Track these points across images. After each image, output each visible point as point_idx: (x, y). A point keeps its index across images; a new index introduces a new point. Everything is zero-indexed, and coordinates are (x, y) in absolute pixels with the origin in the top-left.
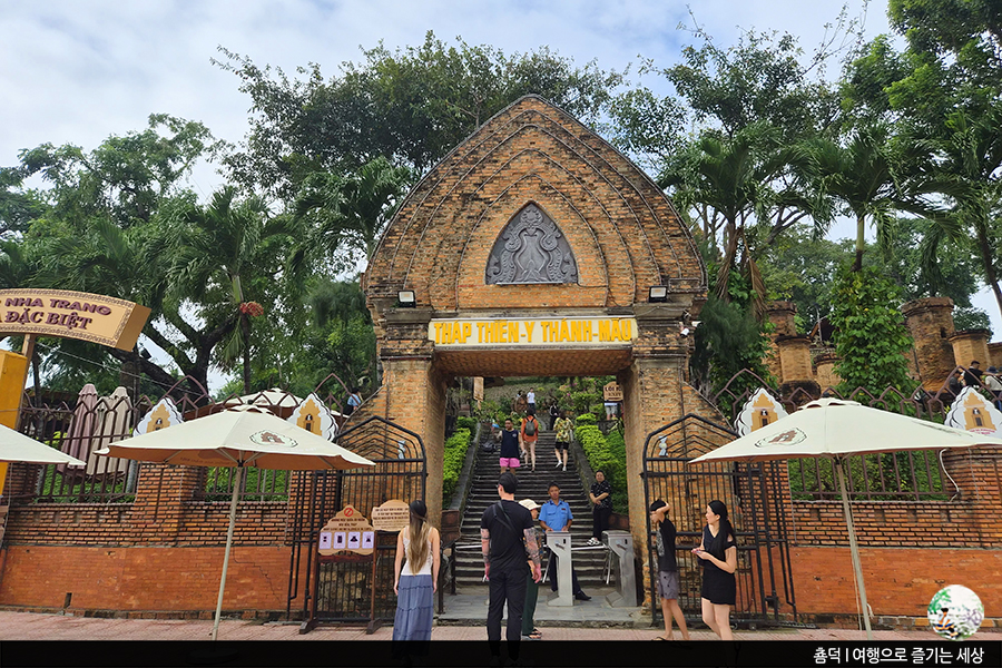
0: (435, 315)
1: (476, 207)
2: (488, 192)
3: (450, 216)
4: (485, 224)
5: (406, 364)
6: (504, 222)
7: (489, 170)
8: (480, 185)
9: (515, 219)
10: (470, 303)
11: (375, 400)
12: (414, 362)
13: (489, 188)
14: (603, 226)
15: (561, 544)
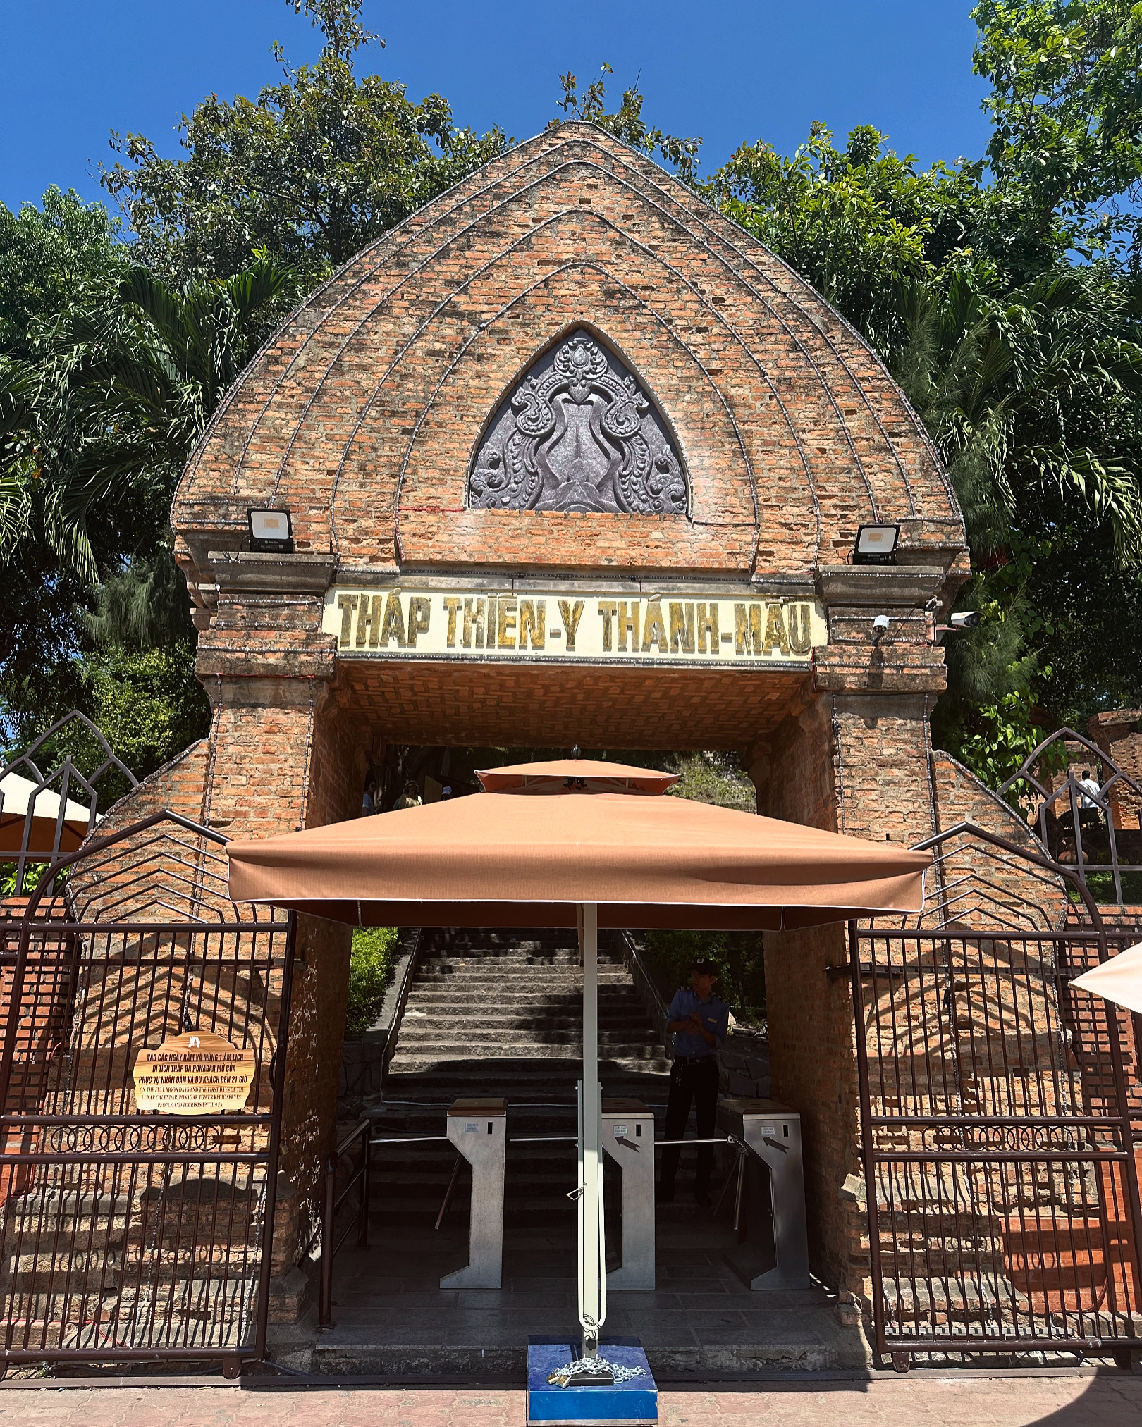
1: (450, 329)
2: (476, 299)
3: (387, 349)
4: (469, 367)
7: (481, 253)
8: (459, 283)
9: (539, 362)
10: (431, 551)
11: (175, 775)
13: (480, 289)
14: (746, 390)
15: (632, 1138)
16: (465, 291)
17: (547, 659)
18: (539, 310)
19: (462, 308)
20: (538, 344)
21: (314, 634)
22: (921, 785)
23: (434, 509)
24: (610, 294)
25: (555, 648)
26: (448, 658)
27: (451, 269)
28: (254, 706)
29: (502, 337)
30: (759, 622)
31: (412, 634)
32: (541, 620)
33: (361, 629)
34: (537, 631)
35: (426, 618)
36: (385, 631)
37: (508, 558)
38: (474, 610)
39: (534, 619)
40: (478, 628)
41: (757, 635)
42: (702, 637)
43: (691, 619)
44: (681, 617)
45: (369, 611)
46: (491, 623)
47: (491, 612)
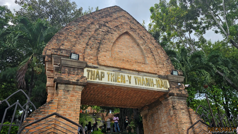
0: (87, 66)
1: (105, 28)
3: (94, 29)
4: (110, 35)
5: (71, 87)
6: (118, 36)
12: (76, 86)
16: (107, 23)
17: (126, 86)
18: (121, 28)
19: (107, 26)
20: (121, 33)
21: (83, 77)
22: (187, 113)
23: (105, 56)
24: (131, 28)
25: (127, 84)
26: (108, 83)
27: (104, 20)
28: (68, 91)
29: (115, 31)
30: (160, 83)
31: (101, 79)
32: (124, 78)
33: (91, 76)
34: (124, 80)
35: (104, 76)
36: (96, 77)
37: (119, 67)
38: (113, 75)
39: (123, 78)
40: (113, 79)
41: (160, 85)
42: (151, 84)
43: (149, 81)
44: (148, 80)
45: (93, 73)
46: (116, 78)
47: (116, 76)
